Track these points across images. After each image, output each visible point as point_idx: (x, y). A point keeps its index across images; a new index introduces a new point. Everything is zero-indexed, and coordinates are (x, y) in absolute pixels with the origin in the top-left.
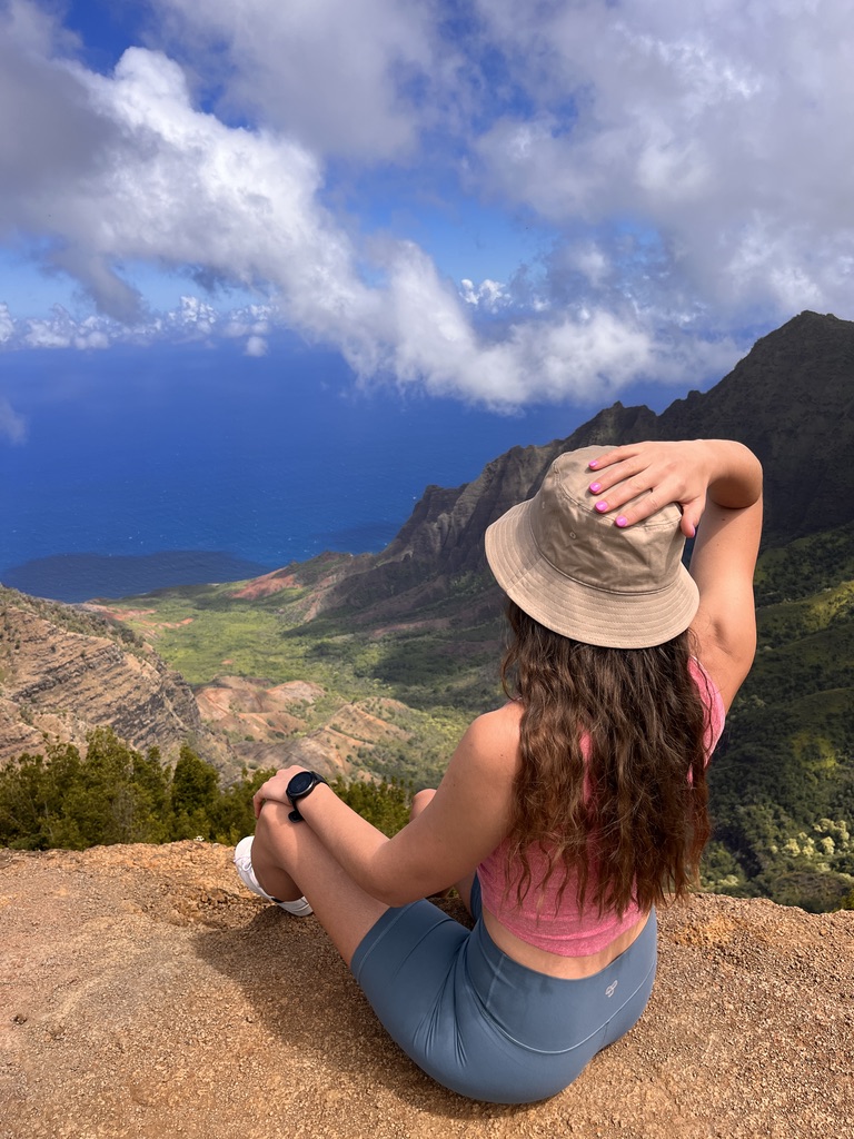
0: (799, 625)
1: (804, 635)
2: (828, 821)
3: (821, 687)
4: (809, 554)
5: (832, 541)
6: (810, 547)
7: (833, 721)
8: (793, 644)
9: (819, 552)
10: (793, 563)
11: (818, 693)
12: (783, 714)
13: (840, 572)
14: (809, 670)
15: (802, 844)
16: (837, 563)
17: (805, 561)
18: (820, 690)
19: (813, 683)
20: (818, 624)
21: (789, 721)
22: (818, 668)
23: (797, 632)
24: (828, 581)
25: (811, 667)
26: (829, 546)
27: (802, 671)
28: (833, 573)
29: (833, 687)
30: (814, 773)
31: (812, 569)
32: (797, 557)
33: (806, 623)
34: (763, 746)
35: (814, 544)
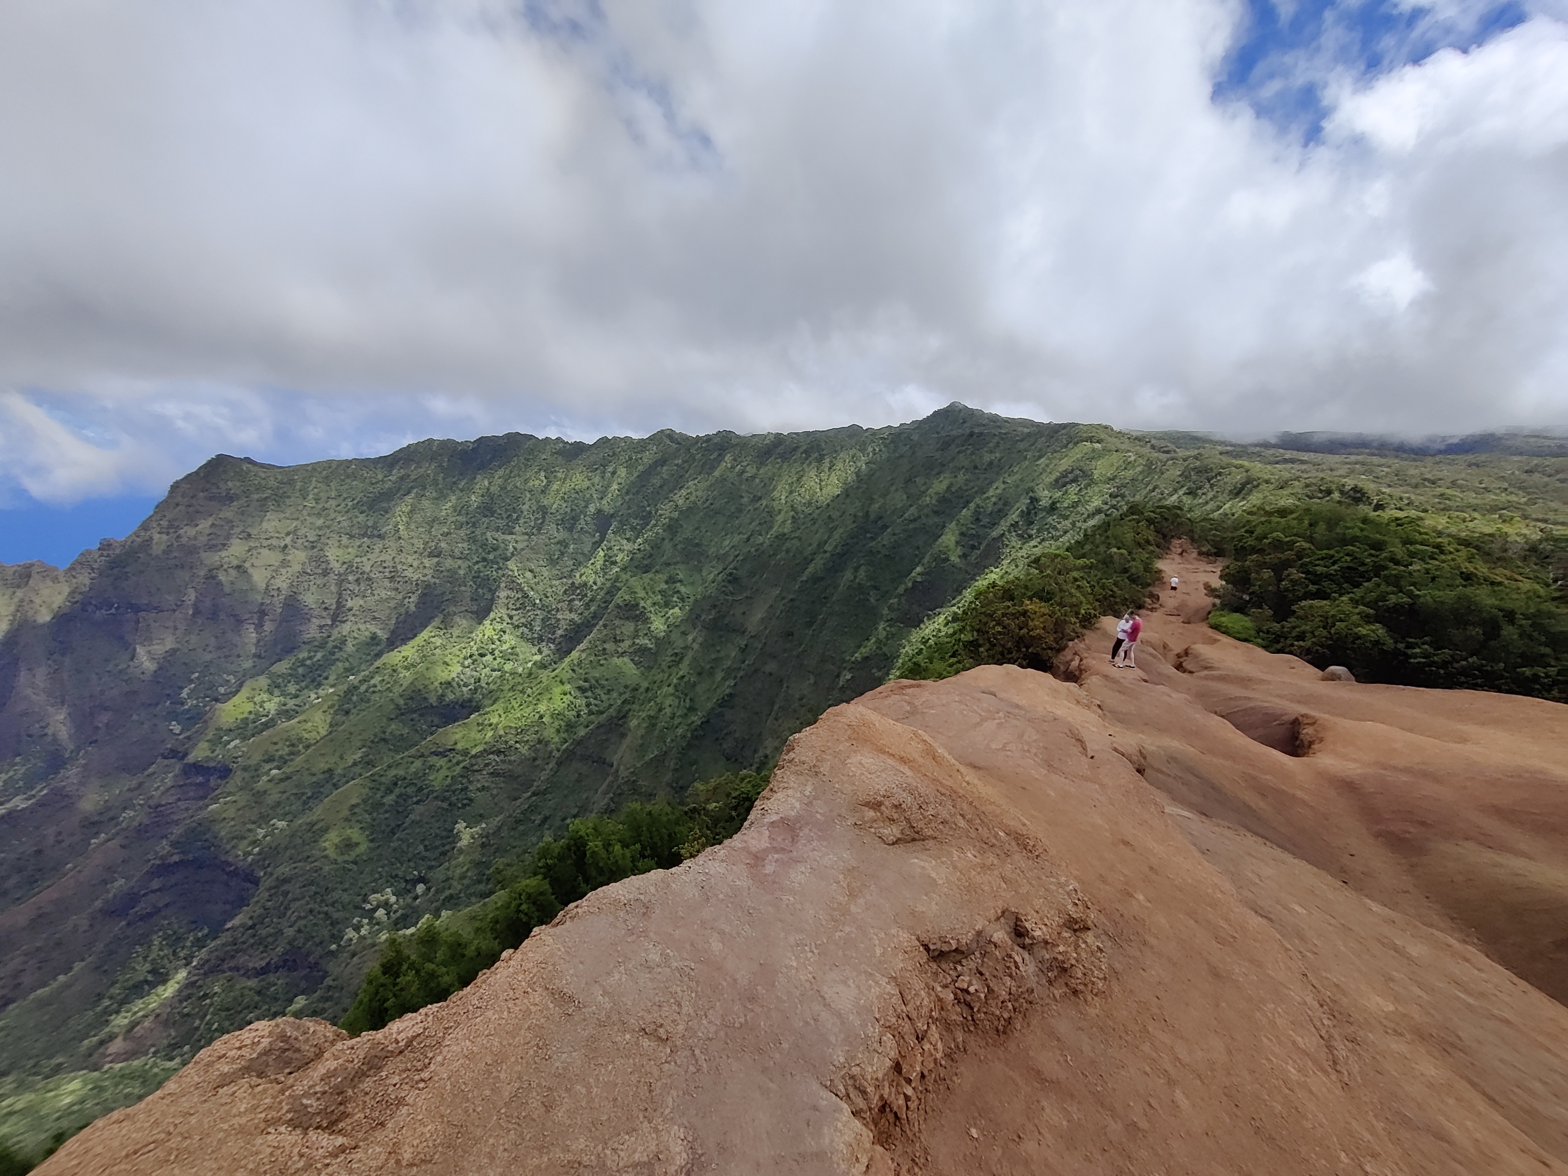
0: (300, 740)
1: (307, 747)
2: (375, 895)
3: (336, 786)
4: (291, 675)
5: (310, 658)
6: (291, 668)
7: (356, 810)
8: (299, 759)
9: (301, 670)
10: (278, 687)
11: (335, 792)
12: (308, 824)
13: (325, 682)
14: (322, 777)
15: (357, 928)
16: (320, 676)
17: (289, 682)
18: (337, 789)
19: (329, 786)
20: (318, 733)
21: (316, 827)
22: (330, 770)
23: (301, 747)
24: (316, 693)
25: (324, 772)
26: (308, 662)
27: (314, 779)
28: (320, 685)
29: (347, 782)
30: (352, 862)
31: (298, 687)
32: (280, 680)
33: (306, 736)
34: (294, 863)
35: (293, 664)
